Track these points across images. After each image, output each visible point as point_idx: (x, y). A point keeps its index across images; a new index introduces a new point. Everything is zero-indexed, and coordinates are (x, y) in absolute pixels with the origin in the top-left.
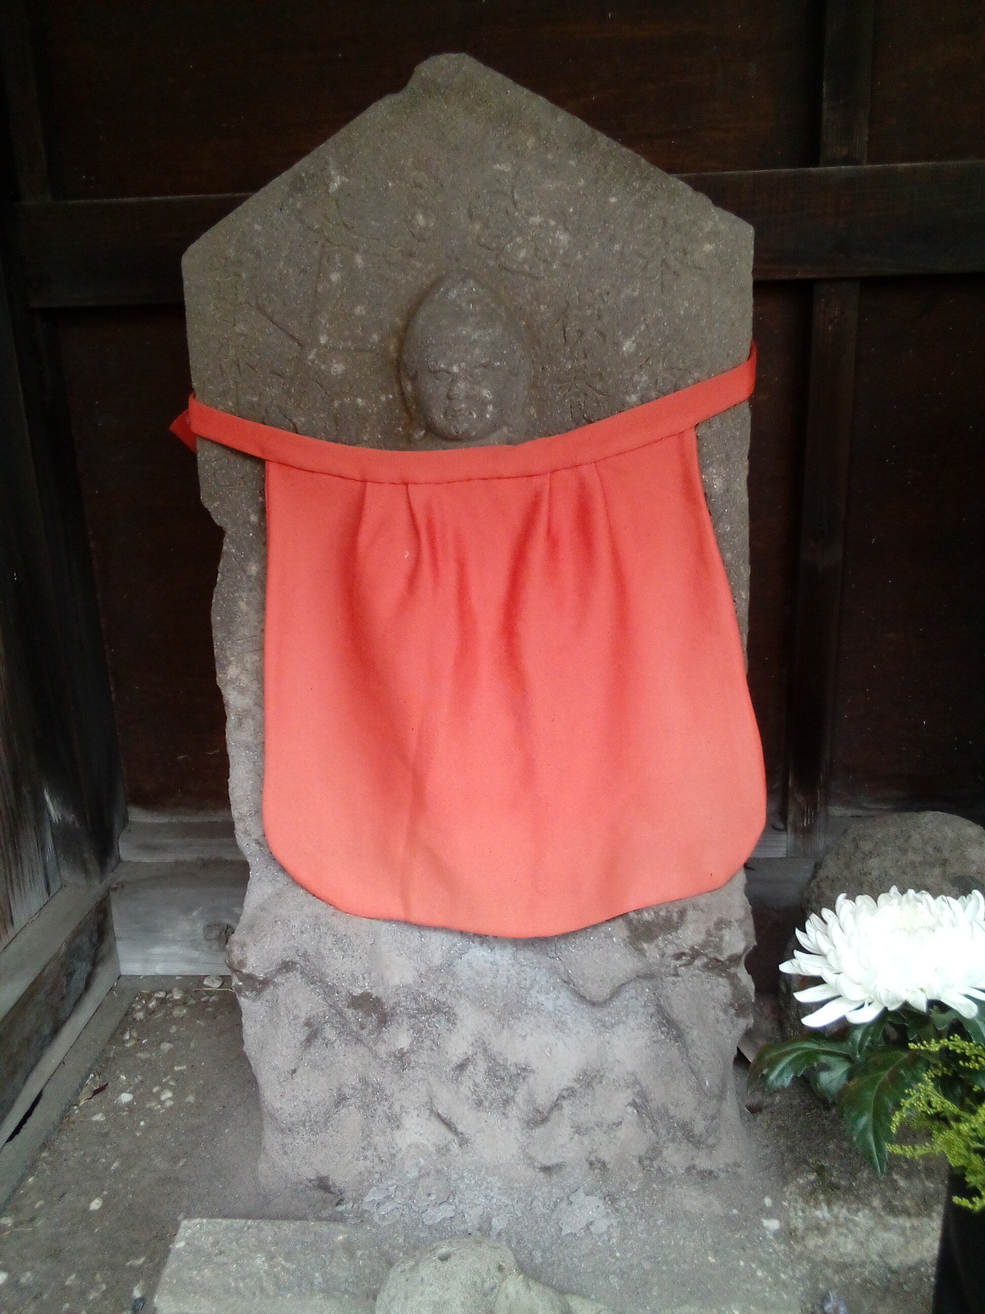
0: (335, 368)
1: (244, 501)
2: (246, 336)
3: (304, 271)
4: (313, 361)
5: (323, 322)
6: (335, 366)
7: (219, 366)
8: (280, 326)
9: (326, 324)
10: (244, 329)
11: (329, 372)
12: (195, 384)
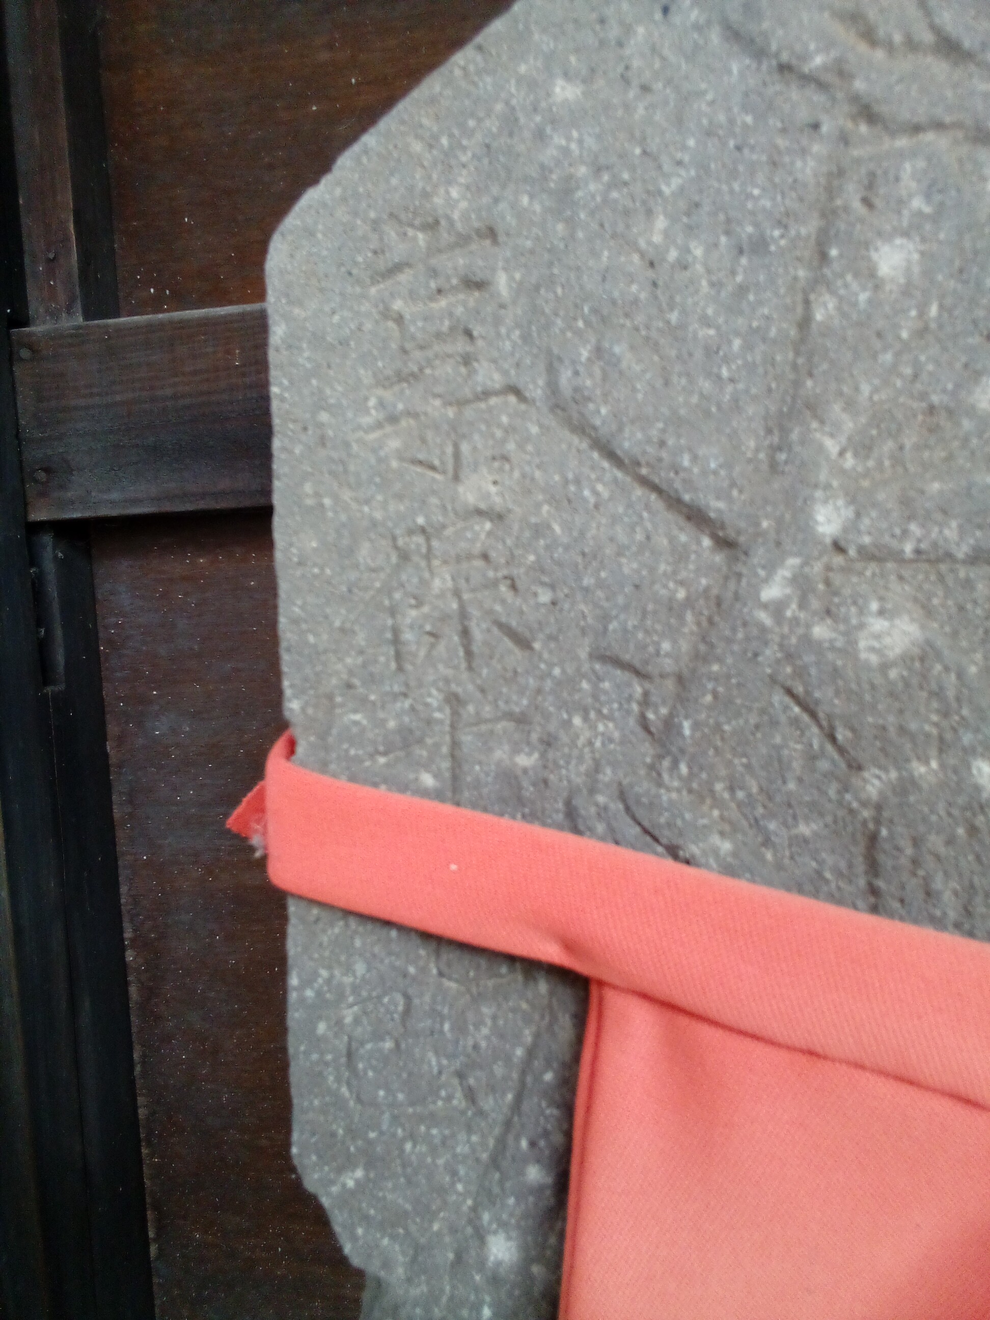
0: (878, 637)
1: (462, 1171)
2: (498, 517)
3: (759, 246)
4: (777, 609)
5: (832, 446)
6: (878, 625)
7: (389, 635)
8: (644, 471)
9: (842, 453)
10: (493, 489)
11: (849, 651)
12: (293, 706)
